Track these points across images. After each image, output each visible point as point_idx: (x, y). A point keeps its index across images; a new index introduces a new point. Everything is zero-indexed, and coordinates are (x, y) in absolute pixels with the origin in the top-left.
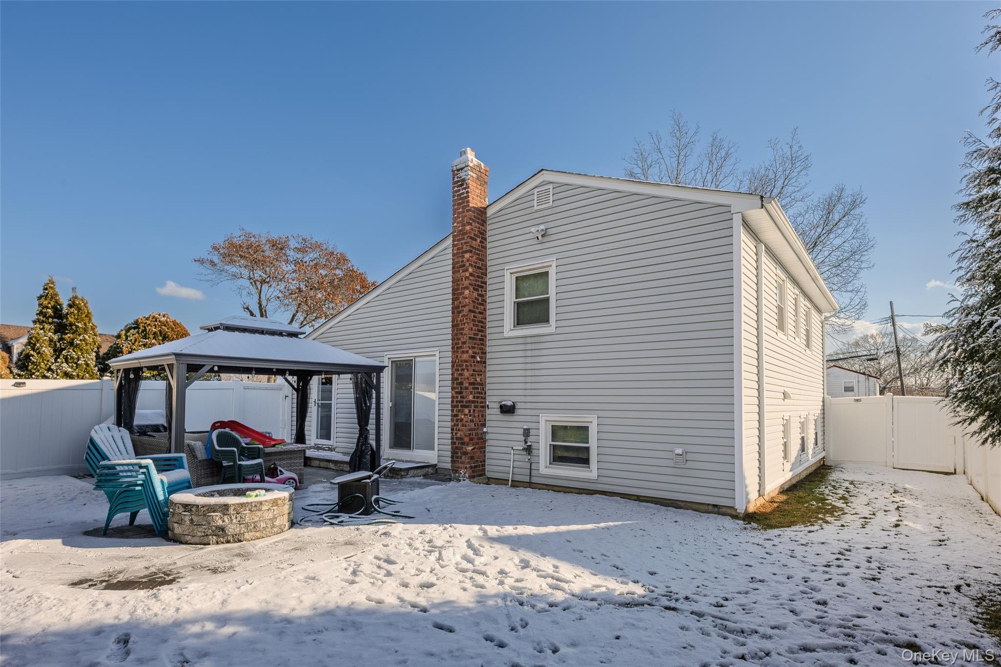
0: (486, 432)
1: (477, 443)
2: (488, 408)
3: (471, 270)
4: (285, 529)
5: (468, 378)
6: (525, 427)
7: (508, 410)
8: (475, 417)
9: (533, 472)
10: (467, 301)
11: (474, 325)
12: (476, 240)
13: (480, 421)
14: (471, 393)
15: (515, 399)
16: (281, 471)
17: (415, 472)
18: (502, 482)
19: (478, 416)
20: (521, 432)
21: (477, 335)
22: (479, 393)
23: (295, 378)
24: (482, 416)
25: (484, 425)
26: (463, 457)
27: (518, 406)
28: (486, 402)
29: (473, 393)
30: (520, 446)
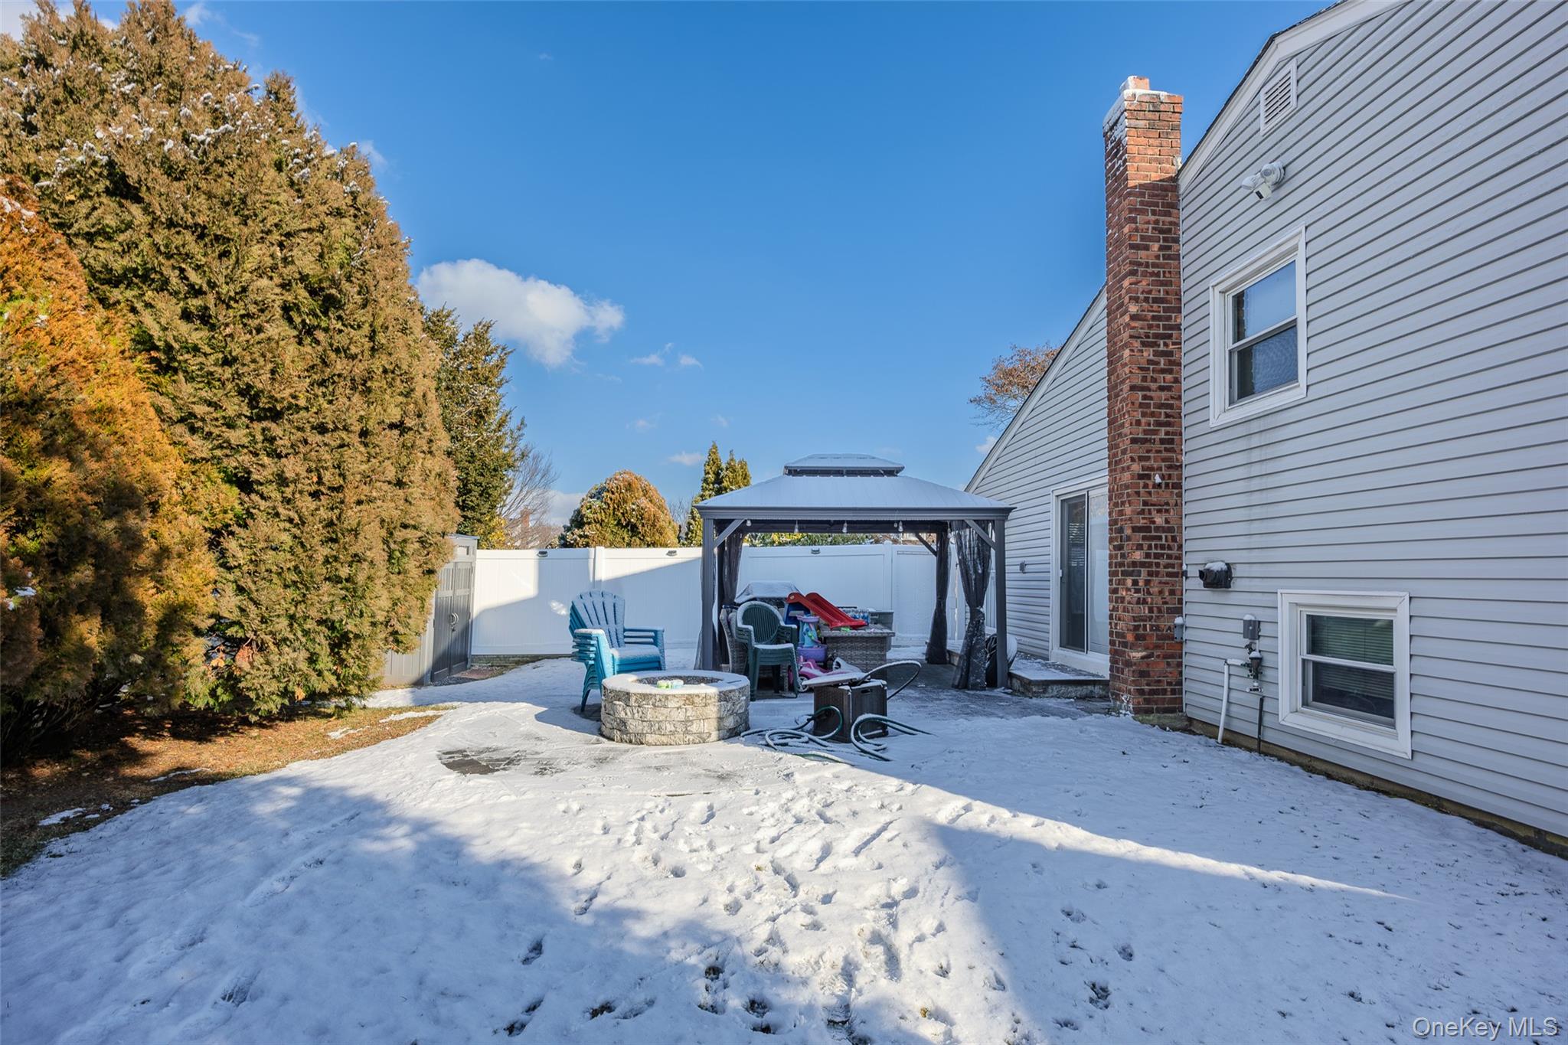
0: (1182, 626)
1: (1157, 647)
2: (1187, 578)
3: (1133, 309)
4: (710, 739)
5: (1130, 519)
6: (1248, 617)
7: (1218, 580)
8: (1149, 593)
9: (1267, 719)
10: (1127, 370)
11: (1144, 415)
12: (1147, 248)
13: (1165, 603)
14: (1140, 547)
15: (1231, 557)
16: (838, 664)
17: (1063, 689)
18: (1208, 730)
19: (1161, 592)
20: (1239, 627)
21: (1156, 432)
22: (1162, 547)
23: (934, 536)
24: (1172, 592)
25: (1179, 611)
26: (1126, 671)
27: (1237, 572)
28: (1181, 565)
29: (1145, 547)
30: (1240, 657)
